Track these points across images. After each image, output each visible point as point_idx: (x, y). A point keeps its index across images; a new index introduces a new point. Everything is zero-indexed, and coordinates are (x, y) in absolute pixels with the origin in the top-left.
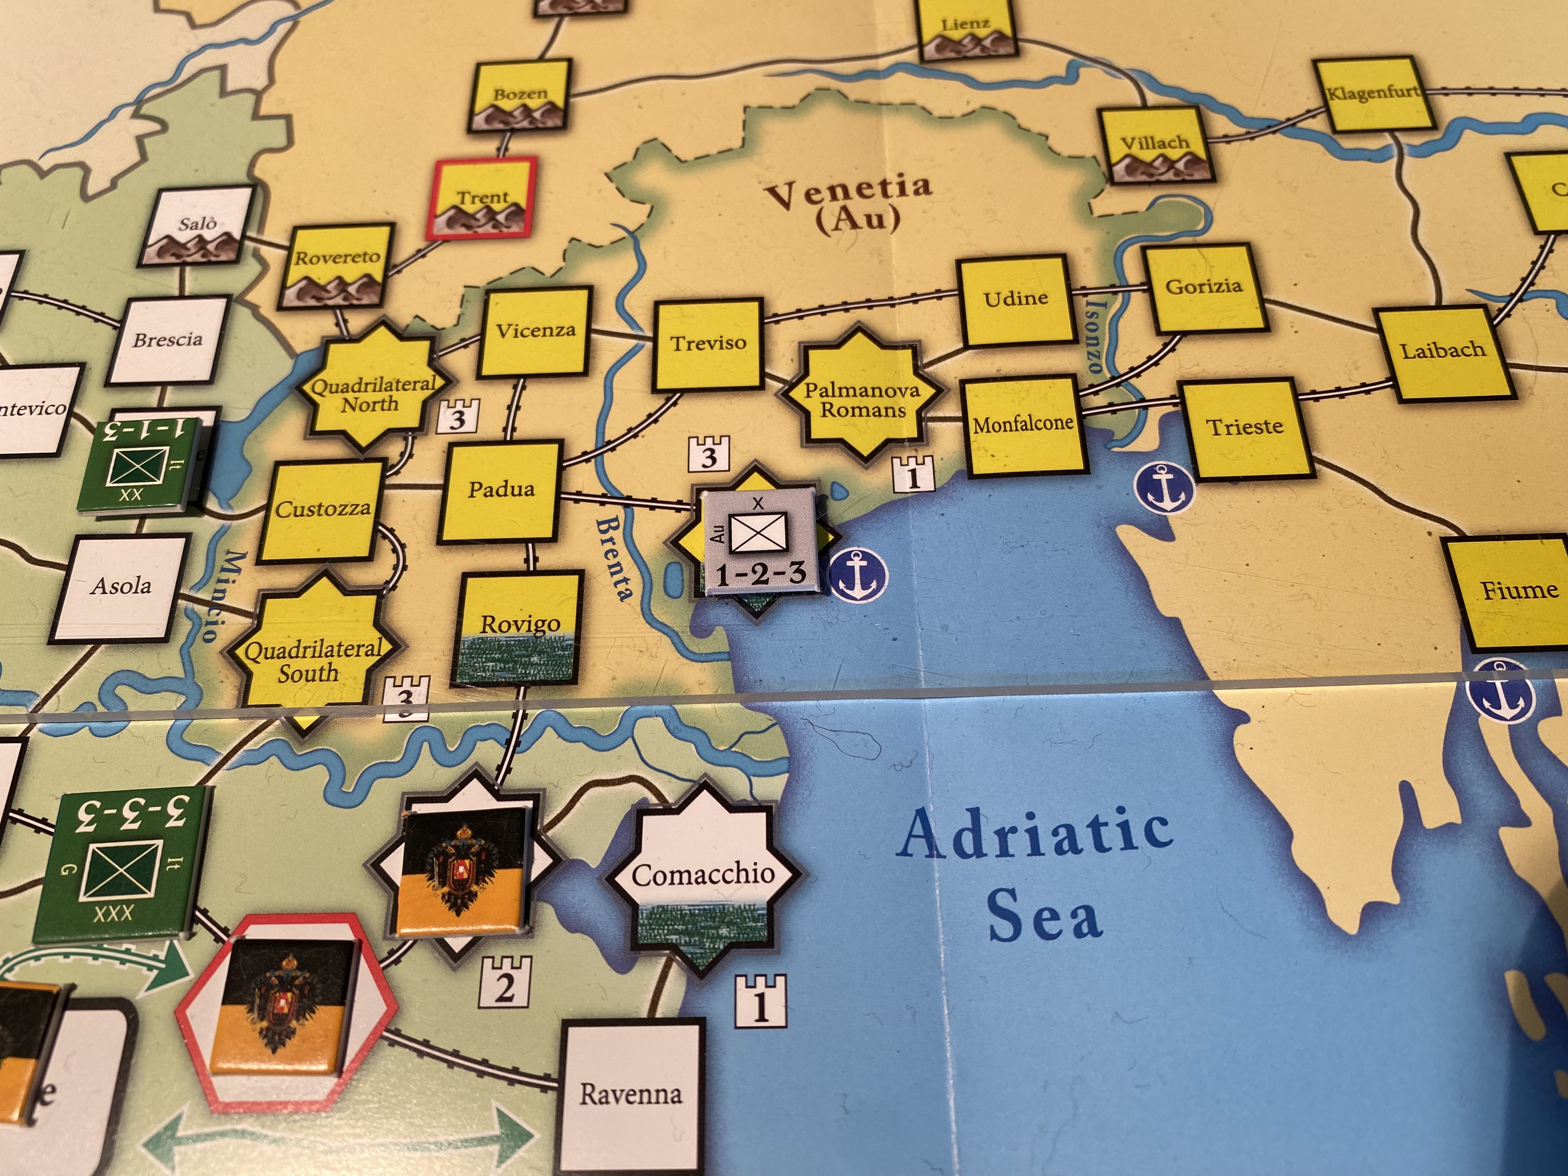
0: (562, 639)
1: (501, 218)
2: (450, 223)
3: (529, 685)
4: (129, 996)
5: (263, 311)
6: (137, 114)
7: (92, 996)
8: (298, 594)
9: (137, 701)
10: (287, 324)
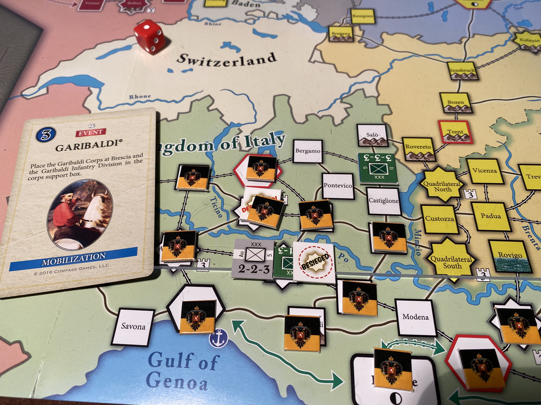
0: (524, 260)
1: (463, 138)
2: (448, 138)
3: (519, 273)
4: (429, 356)
5: (401, 161)
6: (342, 102)
7: (418, 355)
8: (441, 243)
9: (403, 271)
10: (410, 165)
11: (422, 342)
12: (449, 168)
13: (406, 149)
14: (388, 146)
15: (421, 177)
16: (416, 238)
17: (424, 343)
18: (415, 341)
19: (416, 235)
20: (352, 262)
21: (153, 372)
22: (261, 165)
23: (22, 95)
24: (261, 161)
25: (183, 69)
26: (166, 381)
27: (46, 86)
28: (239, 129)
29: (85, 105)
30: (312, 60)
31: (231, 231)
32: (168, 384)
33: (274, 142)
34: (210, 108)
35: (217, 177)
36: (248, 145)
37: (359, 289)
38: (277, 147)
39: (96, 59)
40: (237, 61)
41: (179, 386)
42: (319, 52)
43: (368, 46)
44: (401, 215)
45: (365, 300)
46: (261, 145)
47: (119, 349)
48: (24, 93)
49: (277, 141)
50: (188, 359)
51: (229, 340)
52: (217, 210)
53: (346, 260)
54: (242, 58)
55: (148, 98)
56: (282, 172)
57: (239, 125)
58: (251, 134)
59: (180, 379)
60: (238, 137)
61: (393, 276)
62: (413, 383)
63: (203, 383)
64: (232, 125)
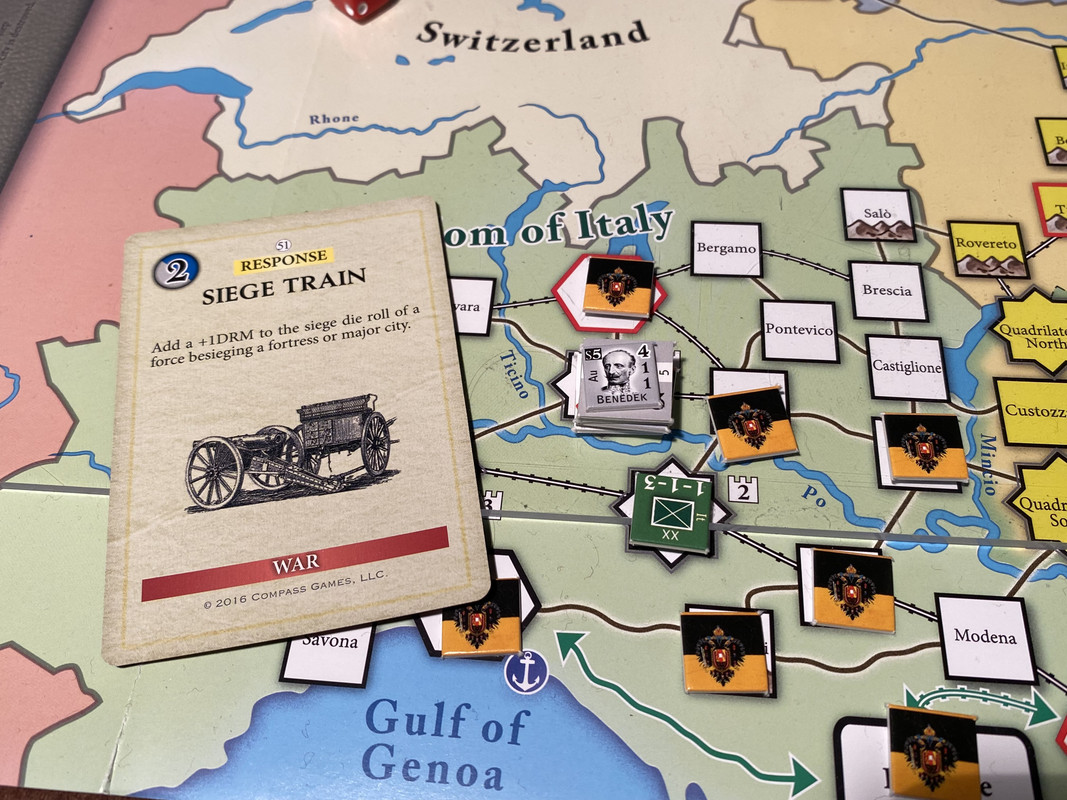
2: (1059, 226)
4: (1019, 728)
5: (946, 275)
6: (804, 136)
7: (992, 725)
8: (1044, 467)
9: (955, 531)
10: (966, 285)
11: (1002, 694)
12: (1059, 294)
13: (957, 249)
14: (915, 241)
15: (993, 315)
16: (983, 454)
17: (1006, 697)
18: (984, 693)
19: (983, 447)
20: (834, 506)
21: (379, 745)
22: (618, 279)
23: (66, 113)
24: (619, 271)
25: (430, 58)
26: (406, 766)
27: (121, 91)
28: (564, 196)
29: (210, 136)
30: (733, 39)
31: (548, 430)
32: (413, 773)
33: (645, 227)
34: (497, 147)
35: (516, 305)
36: (585, 234)
37: (851, 570)
38: (653, 240)
39: (233, 31)
40: (558, 40)
41: (438, 777)
42: (748, 21)
43: (862, 8)
44: (948, 401)
45: (867, 595)
46: (616, 234)
47: (300, 690)
48: (70, 108)
49: (653, 224)
50: (457, 718)
51: (550, 676)
52: (516, 382)
53: (821, 503)
54: (568, 33)
55: (352, 123)
56: (665, 296)
57: (564, 186)
58: (593, 206)
59: (440, 763)
60: (563, 214)
61: (931, 540)
62: (982, 787)
63: (493, 773)
64: (547, 186)
